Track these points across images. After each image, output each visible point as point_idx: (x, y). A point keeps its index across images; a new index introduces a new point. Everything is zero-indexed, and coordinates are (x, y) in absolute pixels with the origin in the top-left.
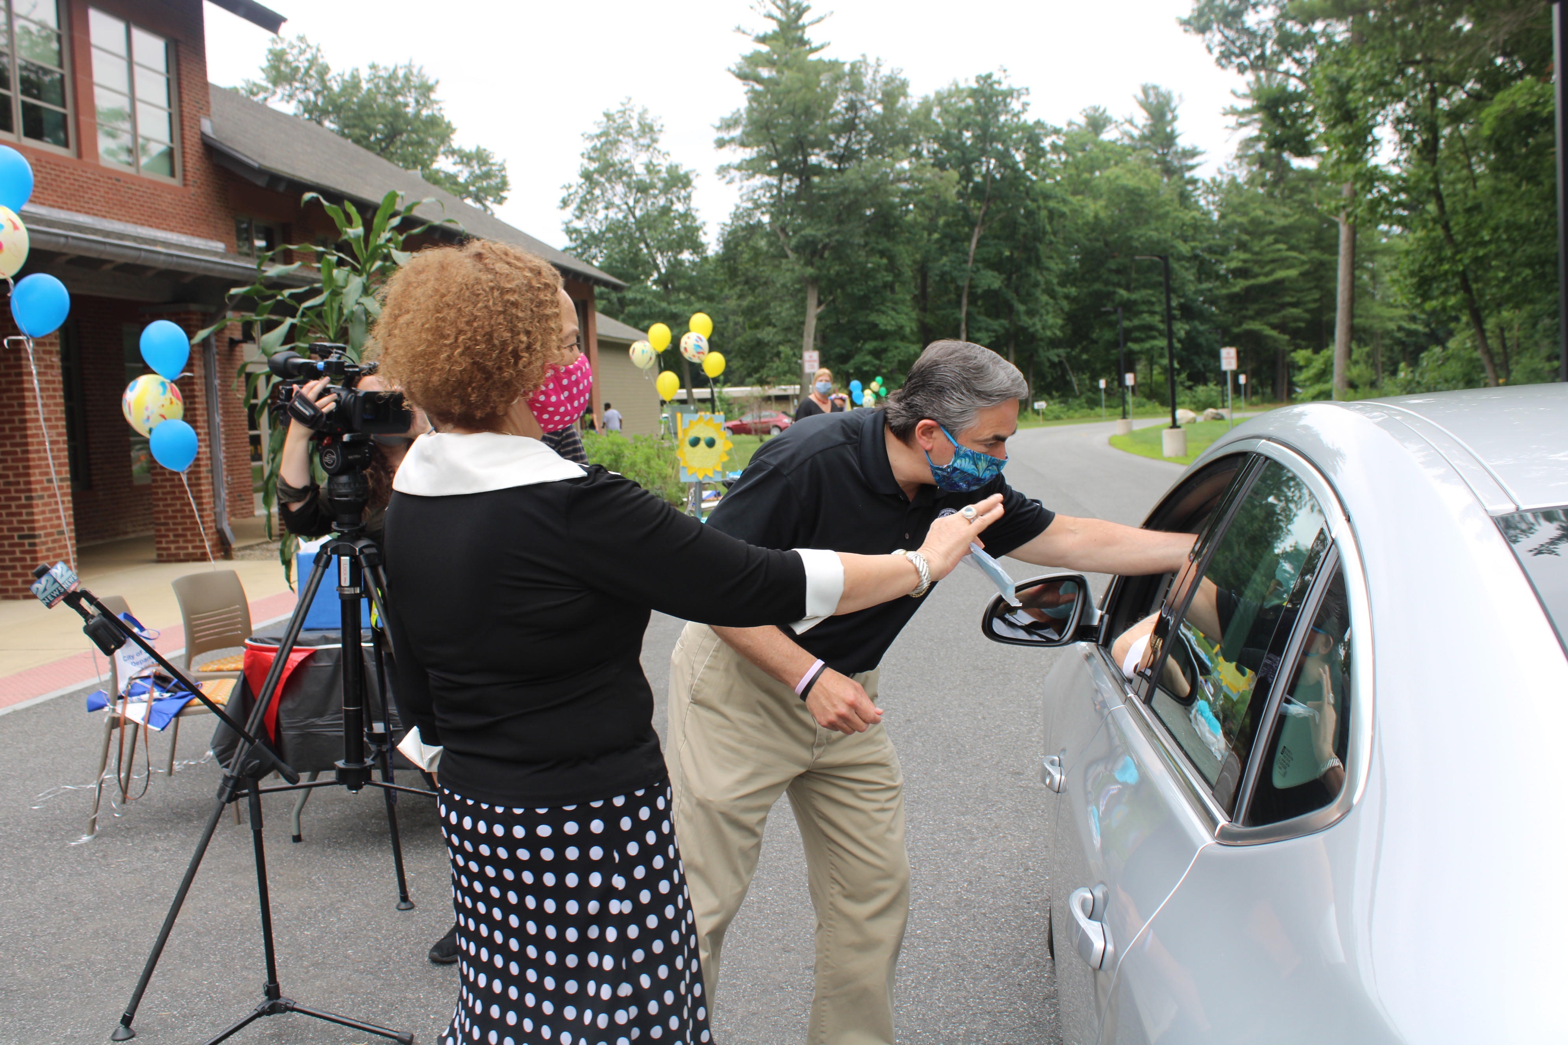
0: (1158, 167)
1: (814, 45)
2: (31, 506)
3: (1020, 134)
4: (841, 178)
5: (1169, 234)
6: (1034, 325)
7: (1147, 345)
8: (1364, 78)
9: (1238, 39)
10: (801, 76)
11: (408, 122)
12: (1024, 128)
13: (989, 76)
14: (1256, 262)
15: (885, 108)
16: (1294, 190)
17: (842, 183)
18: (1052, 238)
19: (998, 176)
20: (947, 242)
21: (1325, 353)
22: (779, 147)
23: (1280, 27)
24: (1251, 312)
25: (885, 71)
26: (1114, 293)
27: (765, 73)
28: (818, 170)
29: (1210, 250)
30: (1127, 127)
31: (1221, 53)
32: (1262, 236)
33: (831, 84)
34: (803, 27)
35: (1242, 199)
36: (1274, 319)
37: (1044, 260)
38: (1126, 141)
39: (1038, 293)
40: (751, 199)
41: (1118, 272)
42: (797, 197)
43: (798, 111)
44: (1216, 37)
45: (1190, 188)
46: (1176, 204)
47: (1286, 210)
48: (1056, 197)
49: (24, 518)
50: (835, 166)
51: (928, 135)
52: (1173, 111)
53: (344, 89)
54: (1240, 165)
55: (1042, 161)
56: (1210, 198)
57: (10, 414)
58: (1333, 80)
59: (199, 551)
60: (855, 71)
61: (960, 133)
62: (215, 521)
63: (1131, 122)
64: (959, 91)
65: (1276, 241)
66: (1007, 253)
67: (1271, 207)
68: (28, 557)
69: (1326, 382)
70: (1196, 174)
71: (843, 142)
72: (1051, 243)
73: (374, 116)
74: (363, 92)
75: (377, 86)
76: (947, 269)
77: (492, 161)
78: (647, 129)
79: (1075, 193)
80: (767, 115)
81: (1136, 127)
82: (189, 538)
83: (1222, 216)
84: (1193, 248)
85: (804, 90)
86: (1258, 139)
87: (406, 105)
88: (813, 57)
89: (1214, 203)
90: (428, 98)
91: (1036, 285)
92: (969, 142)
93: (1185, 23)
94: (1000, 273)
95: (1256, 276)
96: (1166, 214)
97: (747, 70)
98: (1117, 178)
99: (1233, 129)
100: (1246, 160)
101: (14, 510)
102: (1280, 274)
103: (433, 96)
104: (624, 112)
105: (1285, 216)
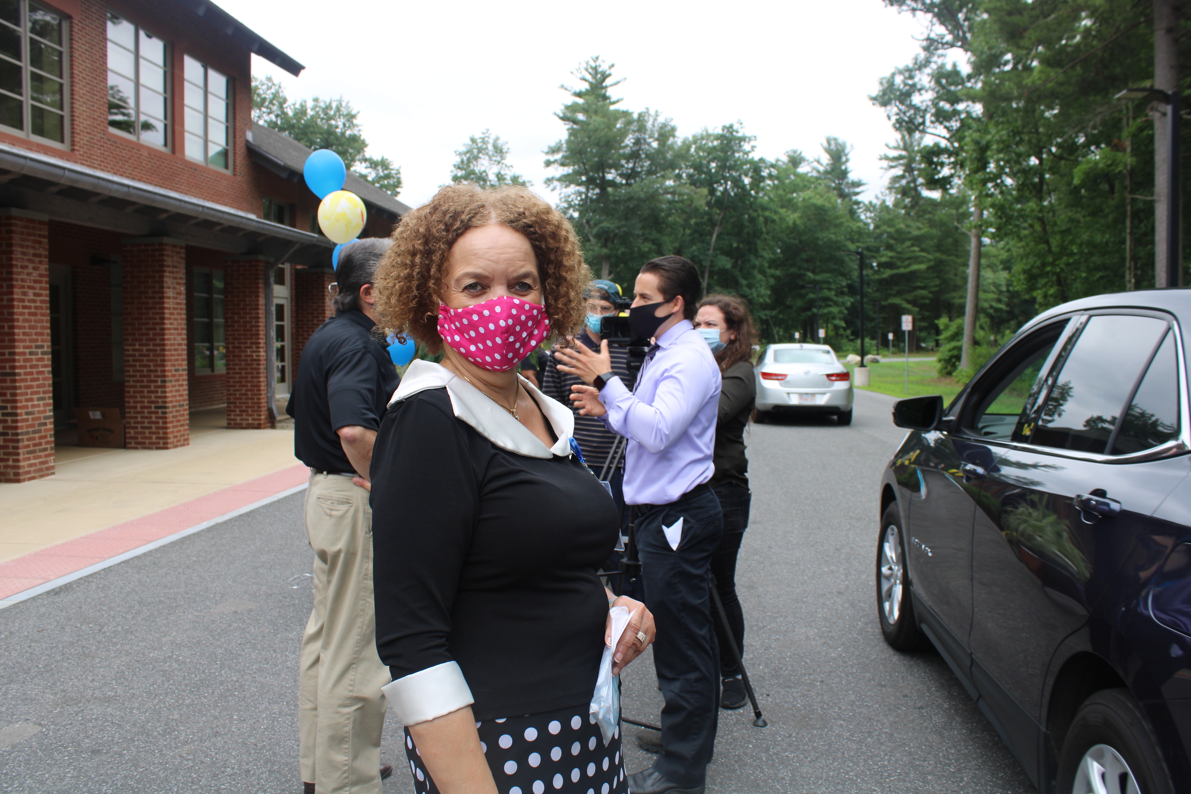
0: (835, 192)
1: (612, 100)
2: (164, 387)
3: (748, 166)
4: (630, 189)
5: (843, 237)
6: (752, 294)
7: (826, 311)
8: (998, 142)
9: (908, 111)
10: (605, 120)
11: (337, 138)
12: (752, 162)
13: (731, 127)
14: (899, 258)
15: (659, 144)
16: (925, 212)
17: (629, 193)
18: (766, 236)
19: (732, 194)
20: (697, 235)
21: (958, 321)
22: (587, 167)
23: (935, 104)
24: (894, 292)
25: (661, 120)
26: (804, 275)
27: (581, 117)
28: (612, 183)
29: (868, 249)
30: (816, 164)
31: (897, 120)
32: (903, 241)
33: (625, 127)
34: (606, 87)
35: (891, 216)
36: (910, 297)
37: (760, 250)
38: (815, 174)
39: (756, 272)
40: (566, 201)
41: (807, 261)
42: (598, 201)
43: (602, 144)
44: (893, 109)
45: (855, 207)
46: (848, 217)
47: (920, 225)
48: (770, 209)
49: (160, 394)
50: (624, 182)
51: (688, 163)
52: (846, 155)
53: (296, 114)
54: (890, 193)
55: (762, 185)
56: (868, 214)
57: (154, 324)
58: (977, 143)
59: (256, 422)
60: (641, 120)
61: (709, 163)
62: (267, 402)
63: (818, 162)
64: (709, 136)
65: (913, 245)
66: (735, 245)
67: (909, 222)
68: (160, 421)
69: (959, 340)
70: (859, 198)
71: (631, 165)
72: (765, 239)
73: (315, 133)
74: (309, 117)
75: (317, 113)
76: (696, 253)
77: (391, 167)
78: (499, 151)
79: (782, 207)
80: (581, 145)
81: (822, 165)
82: (250, 413)
83: (877, 227)
84: (858, 247)
85: (606, 130)
86: (903, 177)
87: (337, 127)
88: (612, 108)
89: (870, 218)
90: (352, 123)
91: (754, 267)
92: (713, 171)
93: (874, 99)
94: (731, 258)
95: (898, 268)
96: (841, 224)
97: (569, 115)
98: (810, 198)
99: (886, 169)
100: (894, 190)
101: (152, 389)
102: (915, 267)
103: (355, 121)
104: (483, 139)
105: (919, 229)
